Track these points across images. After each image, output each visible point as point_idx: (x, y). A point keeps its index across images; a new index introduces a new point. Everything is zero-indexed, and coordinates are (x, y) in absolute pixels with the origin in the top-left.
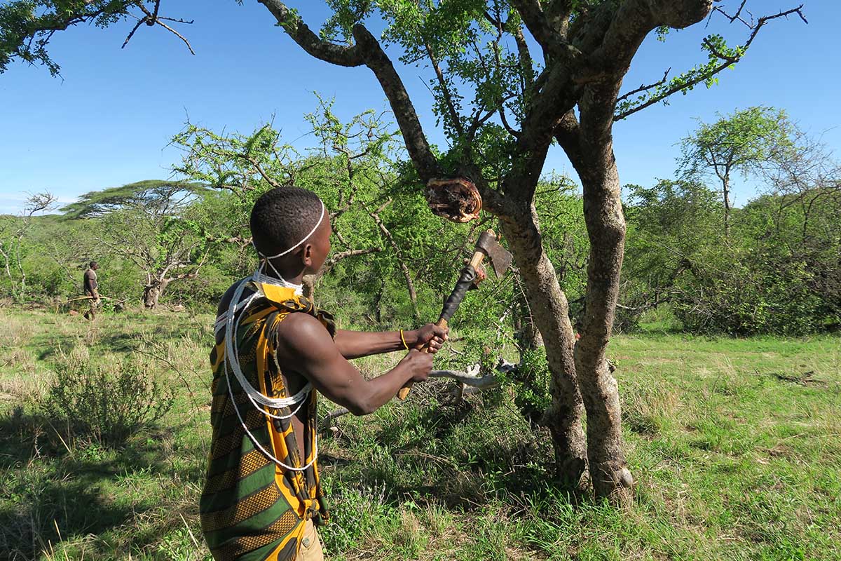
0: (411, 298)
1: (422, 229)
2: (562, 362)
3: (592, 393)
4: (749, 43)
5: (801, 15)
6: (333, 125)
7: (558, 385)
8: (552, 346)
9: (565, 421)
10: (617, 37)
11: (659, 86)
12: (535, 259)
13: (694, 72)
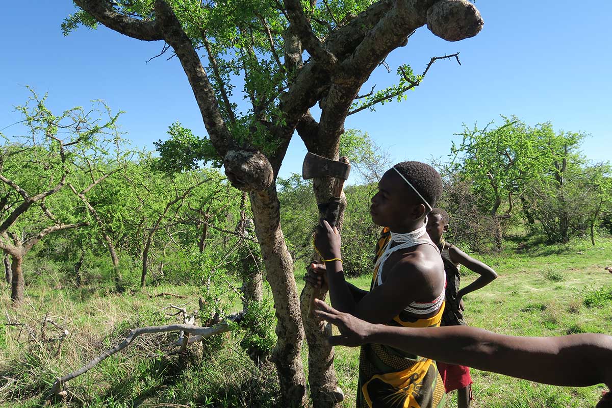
0: (114, 263)
1: (121, 207)
2: (288, 309)
3: (315, 331)
4: (424, 73)
5: (457, 59)
6: (45, 116)
7: (284, 327)
8: (280, 297)
9: (289, 356)
10: (370, 50)
11: (367, 97)
12: (275, 227)
13: (391, 89)
